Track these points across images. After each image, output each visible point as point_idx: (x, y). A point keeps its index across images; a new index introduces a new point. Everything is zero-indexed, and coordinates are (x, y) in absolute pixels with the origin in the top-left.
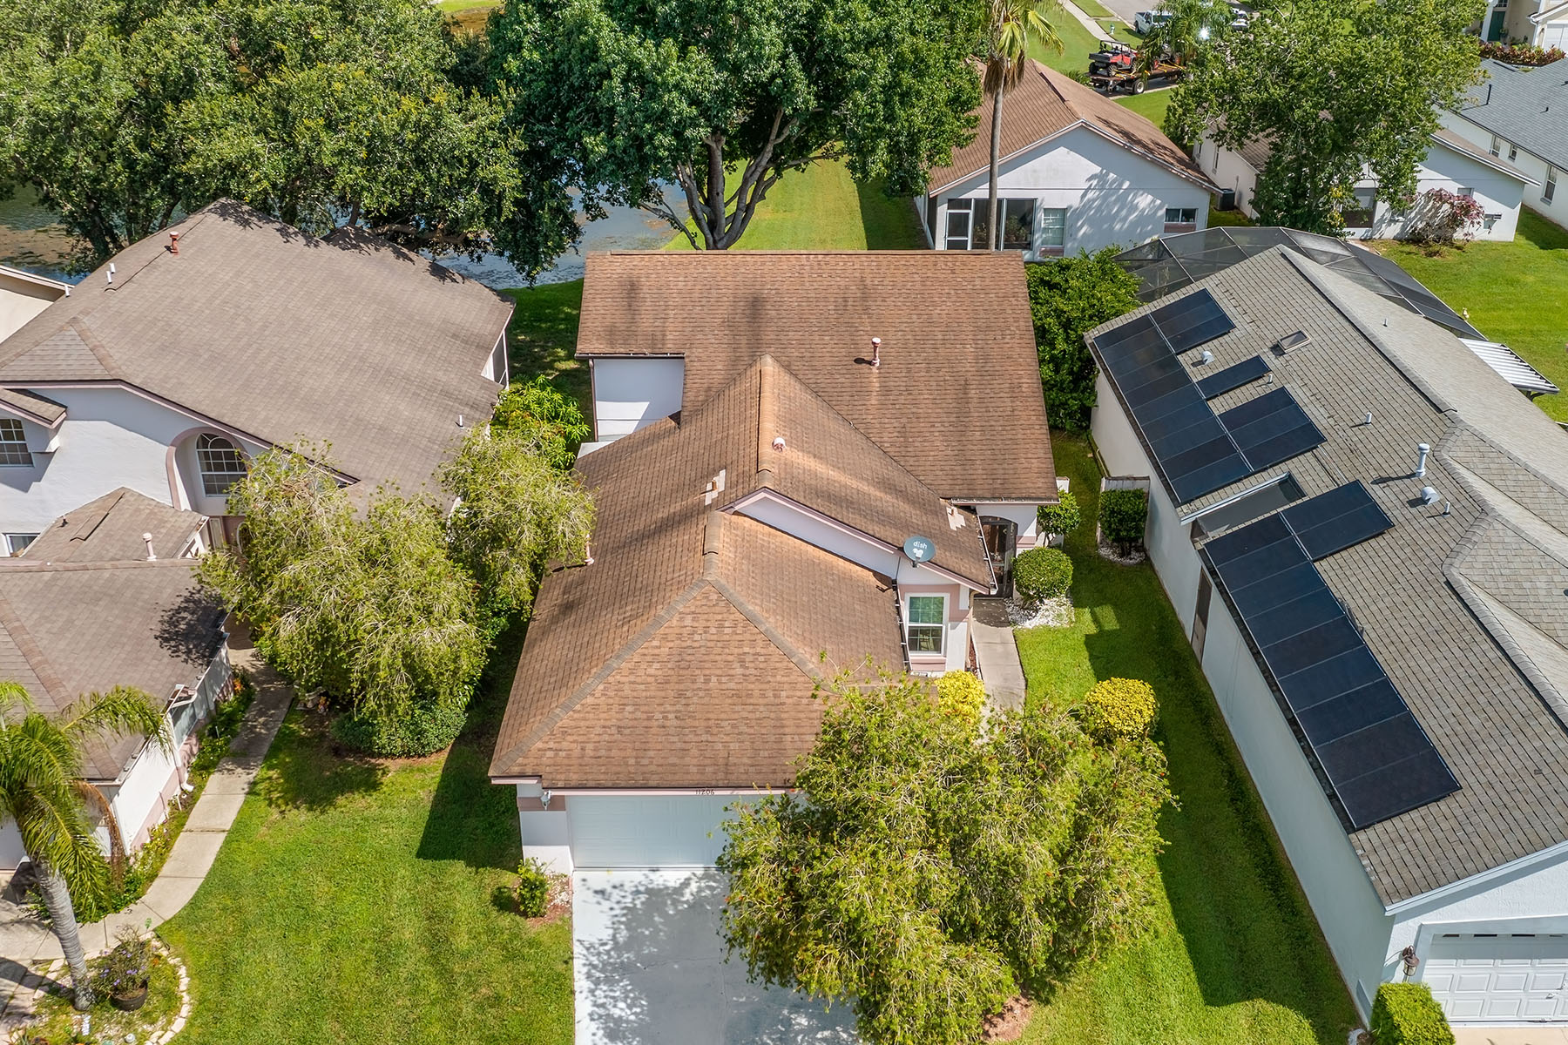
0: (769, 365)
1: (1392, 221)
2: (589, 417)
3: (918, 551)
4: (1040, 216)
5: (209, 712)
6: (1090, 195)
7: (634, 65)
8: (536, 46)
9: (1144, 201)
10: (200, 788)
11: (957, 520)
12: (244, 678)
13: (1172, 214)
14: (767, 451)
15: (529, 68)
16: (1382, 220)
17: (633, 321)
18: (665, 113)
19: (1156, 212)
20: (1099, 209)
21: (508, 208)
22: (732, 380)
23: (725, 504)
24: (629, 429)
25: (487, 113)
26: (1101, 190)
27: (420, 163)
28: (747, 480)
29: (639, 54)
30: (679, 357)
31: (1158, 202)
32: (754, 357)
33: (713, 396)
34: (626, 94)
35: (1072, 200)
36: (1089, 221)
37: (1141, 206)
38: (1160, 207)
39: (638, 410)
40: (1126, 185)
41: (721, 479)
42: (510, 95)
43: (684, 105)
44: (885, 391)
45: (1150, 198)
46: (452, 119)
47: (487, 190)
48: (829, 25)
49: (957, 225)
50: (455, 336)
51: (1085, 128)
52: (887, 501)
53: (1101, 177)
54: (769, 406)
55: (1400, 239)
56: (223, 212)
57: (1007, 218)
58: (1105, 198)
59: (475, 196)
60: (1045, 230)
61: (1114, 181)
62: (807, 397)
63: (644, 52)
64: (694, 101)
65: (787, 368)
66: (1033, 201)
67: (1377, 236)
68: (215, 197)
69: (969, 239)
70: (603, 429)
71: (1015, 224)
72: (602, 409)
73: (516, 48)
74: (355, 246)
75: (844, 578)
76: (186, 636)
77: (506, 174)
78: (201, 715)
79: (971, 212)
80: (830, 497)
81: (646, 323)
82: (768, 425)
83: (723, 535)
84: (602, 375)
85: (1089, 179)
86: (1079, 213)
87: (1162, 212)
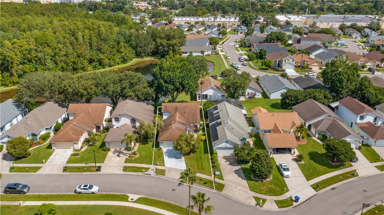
0: (177, 113)
1: (248, 96)
2: (162, 117)
3: (188, 127)
4: (208, 96)
7: (166, 86)
8: (157, 84)
11: (192, 125)
13: (222, 96)
14: (177, 119)
15: (156, 85)
18: (169, 91)
19: (220, 96)
20: (214, 95)
21: (154, 98)
22: (174, 114)
23: (174, 123)
24: (166, 118)
25: (152, 90)
27: (146, 94)
28: (175, 122)
29: (166, 85)
30: (170, 112)
32: (176, 112)
33: (173, 115)
34: (165, 89)
35: (211, 94)
39: (167, 117)
40: (217, 93)
41: (173, 122)
42: (154, 88)
44: (187, 115)
45: (220, 94)
46: (149, 91)
47: (152, 97)
48: (183, 83)
49: (199, 97)
51: (212, 87)
52: (186, 123)
53: (214, 92)
54: (177, 116)
55: (248, 98)
59: (151, 97)
62: (180, 115)
63: (167, 85)
65: (179, 113)
66: (207, 95)
67: (246, 97)
68: (128, 98)
70: (163, 118)
71: (205, 97)
72: (164, 117)
73: (155, 84)
77: (154, 96)
79: (201, 96)
80: (181, 123)
81: (167, 109)
82: (177, 118)
83: (173, 126)
84: (163, 114)
86: (212, 96)
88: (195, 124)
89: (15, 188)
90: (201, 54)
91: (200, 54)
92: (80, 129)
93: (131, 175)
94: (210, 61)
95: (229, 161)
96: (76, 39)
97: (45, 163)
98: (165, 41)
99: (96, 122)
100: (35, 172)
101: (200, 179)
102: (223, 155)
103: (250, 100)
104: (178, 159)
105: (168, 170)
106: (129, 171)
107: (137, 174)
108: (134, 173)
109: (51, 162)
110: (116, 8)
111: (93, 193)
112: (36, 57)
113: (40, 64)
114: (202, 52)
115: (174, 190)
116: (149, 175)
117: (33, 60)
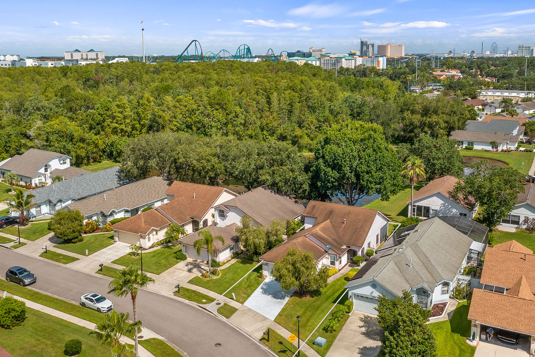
1: (524, 224)
3: (328, 247)
4: (431, 211)
5: (236, 252)
6: (442, 208)
9: (454, 210)
10: (231, 260)
11: (344, 247)
12: (243, 251)
13: (461, 214)
14: (315, 230)
16: (521, 224)
17: (312, 212)
19: (457, 214)
20: (444, 211)
22: (321, 223)
23: (305, 235)
26: (444, 207)
30: (316, 218)
31: (457, 211)
32: (327, 220)
33: (318, 224)
35: (438, 208)
36: (442, 213)
37: (454, 212)
38: (458, 213)
40: (450, 206)
41: (307, 233)
43: (332, 179)
45: (455, 210)
49: (414, 210)
50: (292, 212)
51: (440, 193)
53: (444, 204)
55: (526, 229)
56: (263, 187)
57: (424, 210)
58: (445, 209)
60: (432, 214)
61: (447, 205)
64: (334, 178)
65: (331, 222)
66: (429, 207)
67: (521, 227)
68: (262, 185)
69: (416, 213)
71: (426, 212)
72: (306, 225)
74: (283, 196)
75: (319, 249)
76: (234, 239)
78: (234, 252)
79: (416, 208)
81: (314, 212)
82: (319, 227)
83: (301, 239)
84: (306, 220)
85: (441, 204)
86: (439, 211)
87: (458, 214)
88: (353, 248)
89: (16, 274)
90: (493, 148)
91: (489, 148)
92: (162, 218)
93: (179, 302)
94: (504, 161)
95: (368, 327)
96: (269, 103)
97: (87, 256)
98: (419, 116)
99: (195, 213)
100: (66, 263)
101: (281, 340)
102: (366, 314)
103: (527, 233)
104: (275, 300)
105: (242, 311)
106: (182, 296)
107: (189, 304)
108: (187, 302)
109: (96, 255)
110: (396, 75)
111: (99, 310)
112: (199, 122)
113: (204, 134)
114: (494, 145)
115: (220, 344)
116: (207, 310)
117: (193, 127)
